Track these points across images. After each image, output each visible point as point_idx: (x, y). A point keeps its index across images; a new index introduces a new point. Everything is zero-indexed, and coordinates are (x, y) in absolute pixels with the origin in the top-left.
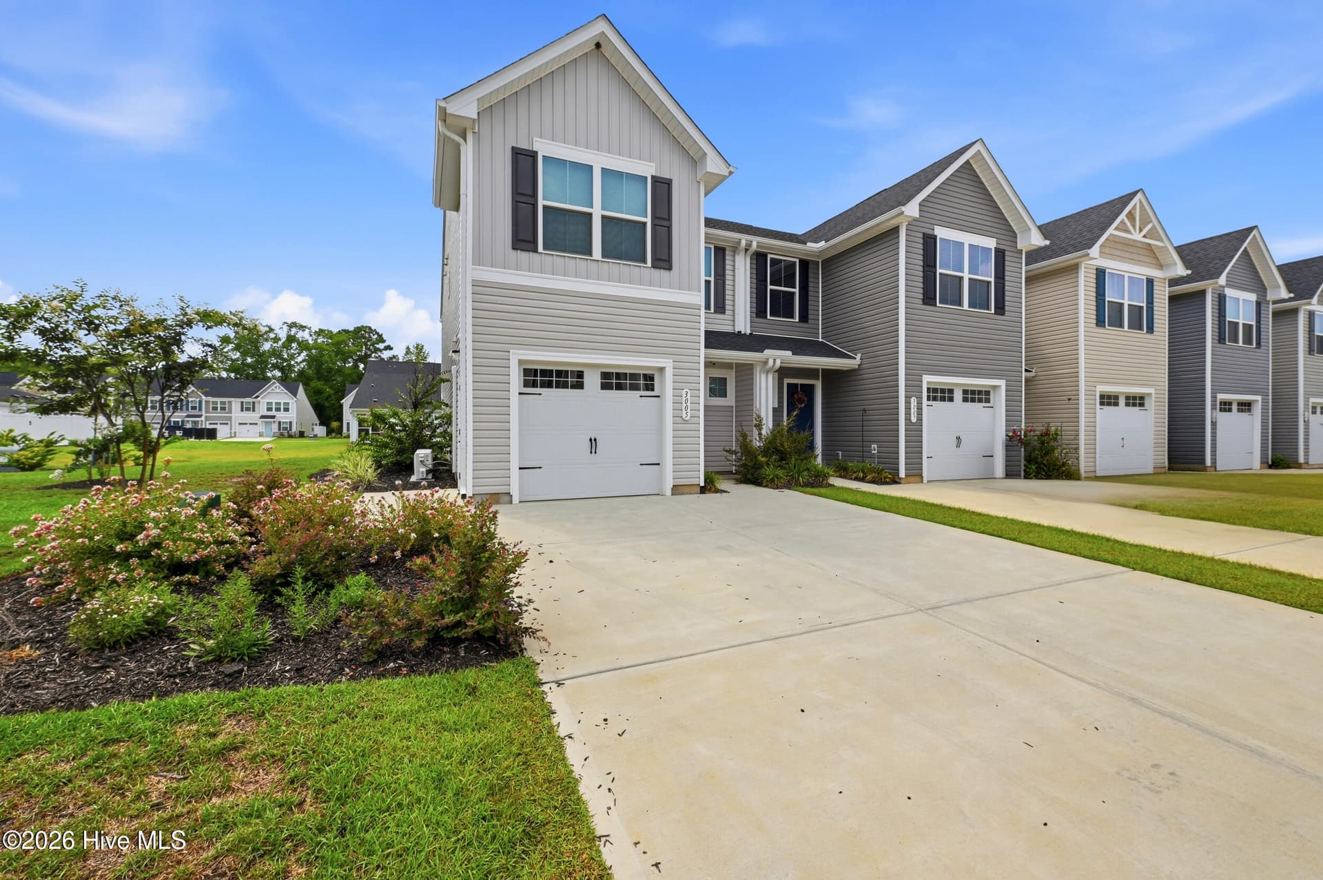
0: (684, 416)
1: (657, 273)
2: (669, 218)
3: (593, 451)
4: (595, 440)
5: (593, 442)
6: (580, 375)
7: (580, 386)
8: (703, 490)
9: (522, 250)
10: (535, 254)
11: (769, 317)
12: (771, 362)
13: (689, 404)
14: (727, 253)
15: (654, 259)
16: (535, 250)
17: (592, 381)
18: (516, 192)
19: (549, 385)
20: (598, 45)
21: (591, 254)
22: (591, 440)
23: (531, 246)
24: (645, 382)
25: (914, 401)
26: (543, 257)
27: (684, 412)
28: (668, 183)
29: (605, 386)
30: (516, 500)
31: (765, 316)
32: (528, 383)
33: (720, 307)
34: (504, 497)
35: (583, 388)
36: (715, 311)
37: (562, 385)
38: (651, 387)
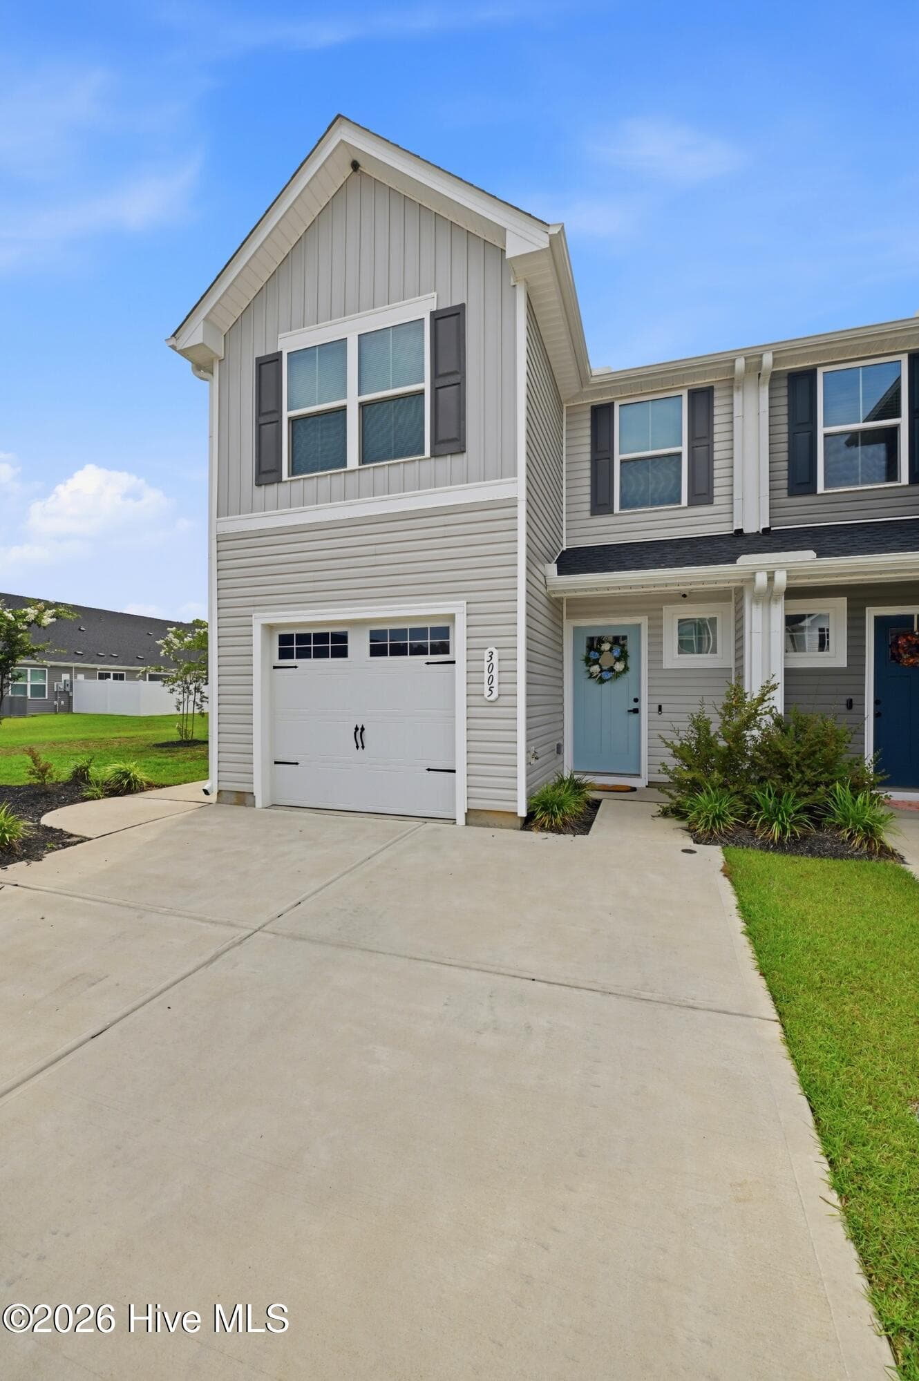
0: (487, 694)
1: (446, 464)
2: (460, 369)
3: (360, 745)
4: (363, 729)
5: (359, 731)
6: (342, 638)
7: (341, 652)
8: (526, 824)
9: (266, 484)
10: (280, 485)
11: (820, 489)
12: (762, 579)
13: (495, 672)
14: (716, 394)
15: (436, 444)
16: (279, 481)
17: (359, 645)
18: (260, 412)
19: (304, 654)
20: (355, 166)
21: (345, 465)
22: (357, 729)
23: (272, 476)
24: (435, 642)
26: (291, 486)
27: (487, 687)
28: (458, 312)
29: (377, 651)
30: (259, 803)
31: (812, 490)
32: (284, 654)
33: (702, 495)
34: (249, 798)
35: (346, 656)
36: (691, 503)
37: (321, 653)
38: (444, 649)
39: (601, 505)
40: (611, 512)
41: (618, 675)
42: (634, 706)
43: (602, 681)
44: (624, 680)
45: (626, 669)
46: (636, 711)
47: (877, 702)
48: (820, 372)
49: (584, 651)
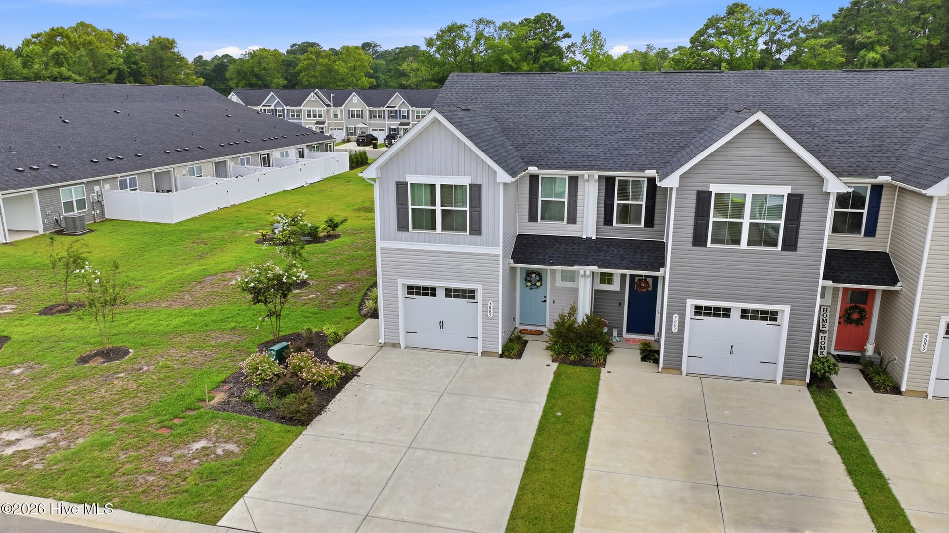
0: (489, 315)
1: (474, 238)
2: (480, 207)
3: (442, 327)
4: (443, 322)
5: (441, 323)
6: (433, 289)
8: (502, 356)
9: (402, 231)
10: (409, 233)
11: (615, 224)
12: (582, 273)
13: (492, 309)
14: (579, 180)
15: (470, 230)
16: (408, 231)
17: (441, 293)
18: (398, 203)
19: (418, 294)
21: (436, 230)
23: (406, 229)
24: (470, 294)
25: (676, 318)
26: (412, 234)
27: (489, 313)
28: (480, 186)
29: (447, 296)
30: (403, 347)
31: (612, 224)
32: (409, 293)
33: (572, 219)
34: (398, 346)
35: (435, 296)
36: (568, 223)
37: (426, 294)
38: (474, 297)
39: (533, 217)
40: (536, 221)
41: (538, 287)
42: (544, 299)
43: (531, 289)
44: (540, 289)
45: (541, 284)
46: (545, 301)
47: (629, 303)
48: (617, 179)
49: (525, 276)
